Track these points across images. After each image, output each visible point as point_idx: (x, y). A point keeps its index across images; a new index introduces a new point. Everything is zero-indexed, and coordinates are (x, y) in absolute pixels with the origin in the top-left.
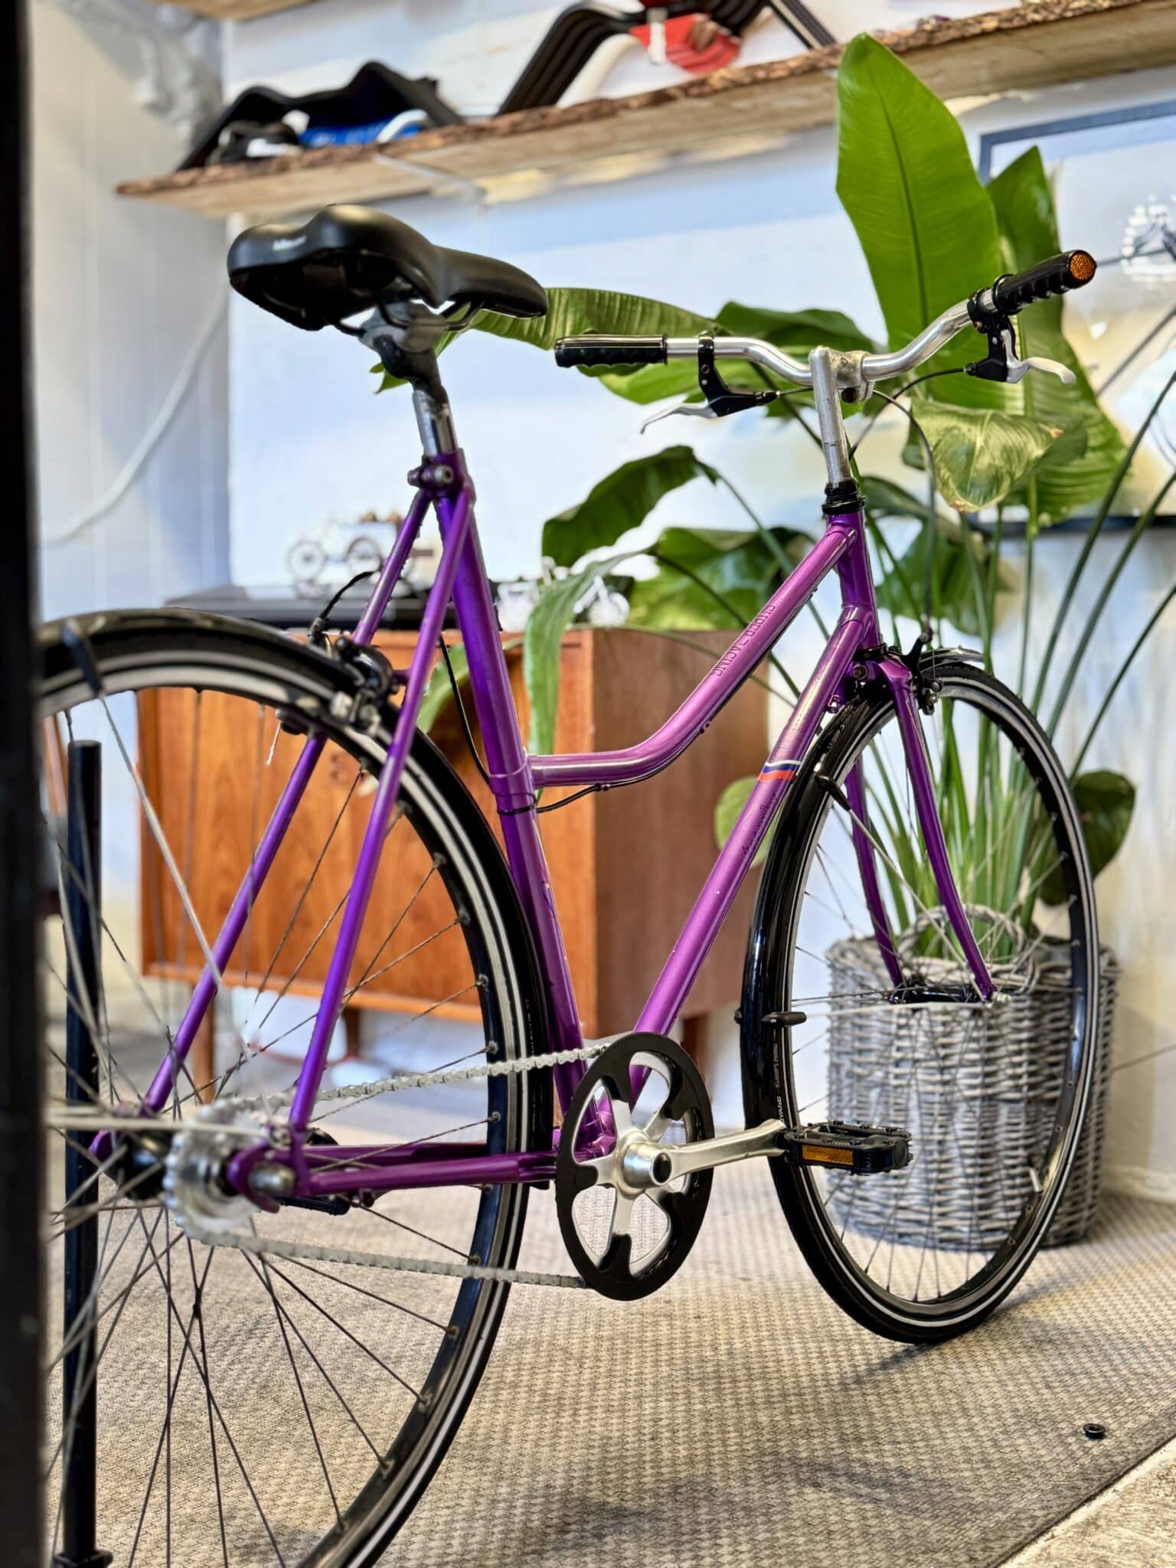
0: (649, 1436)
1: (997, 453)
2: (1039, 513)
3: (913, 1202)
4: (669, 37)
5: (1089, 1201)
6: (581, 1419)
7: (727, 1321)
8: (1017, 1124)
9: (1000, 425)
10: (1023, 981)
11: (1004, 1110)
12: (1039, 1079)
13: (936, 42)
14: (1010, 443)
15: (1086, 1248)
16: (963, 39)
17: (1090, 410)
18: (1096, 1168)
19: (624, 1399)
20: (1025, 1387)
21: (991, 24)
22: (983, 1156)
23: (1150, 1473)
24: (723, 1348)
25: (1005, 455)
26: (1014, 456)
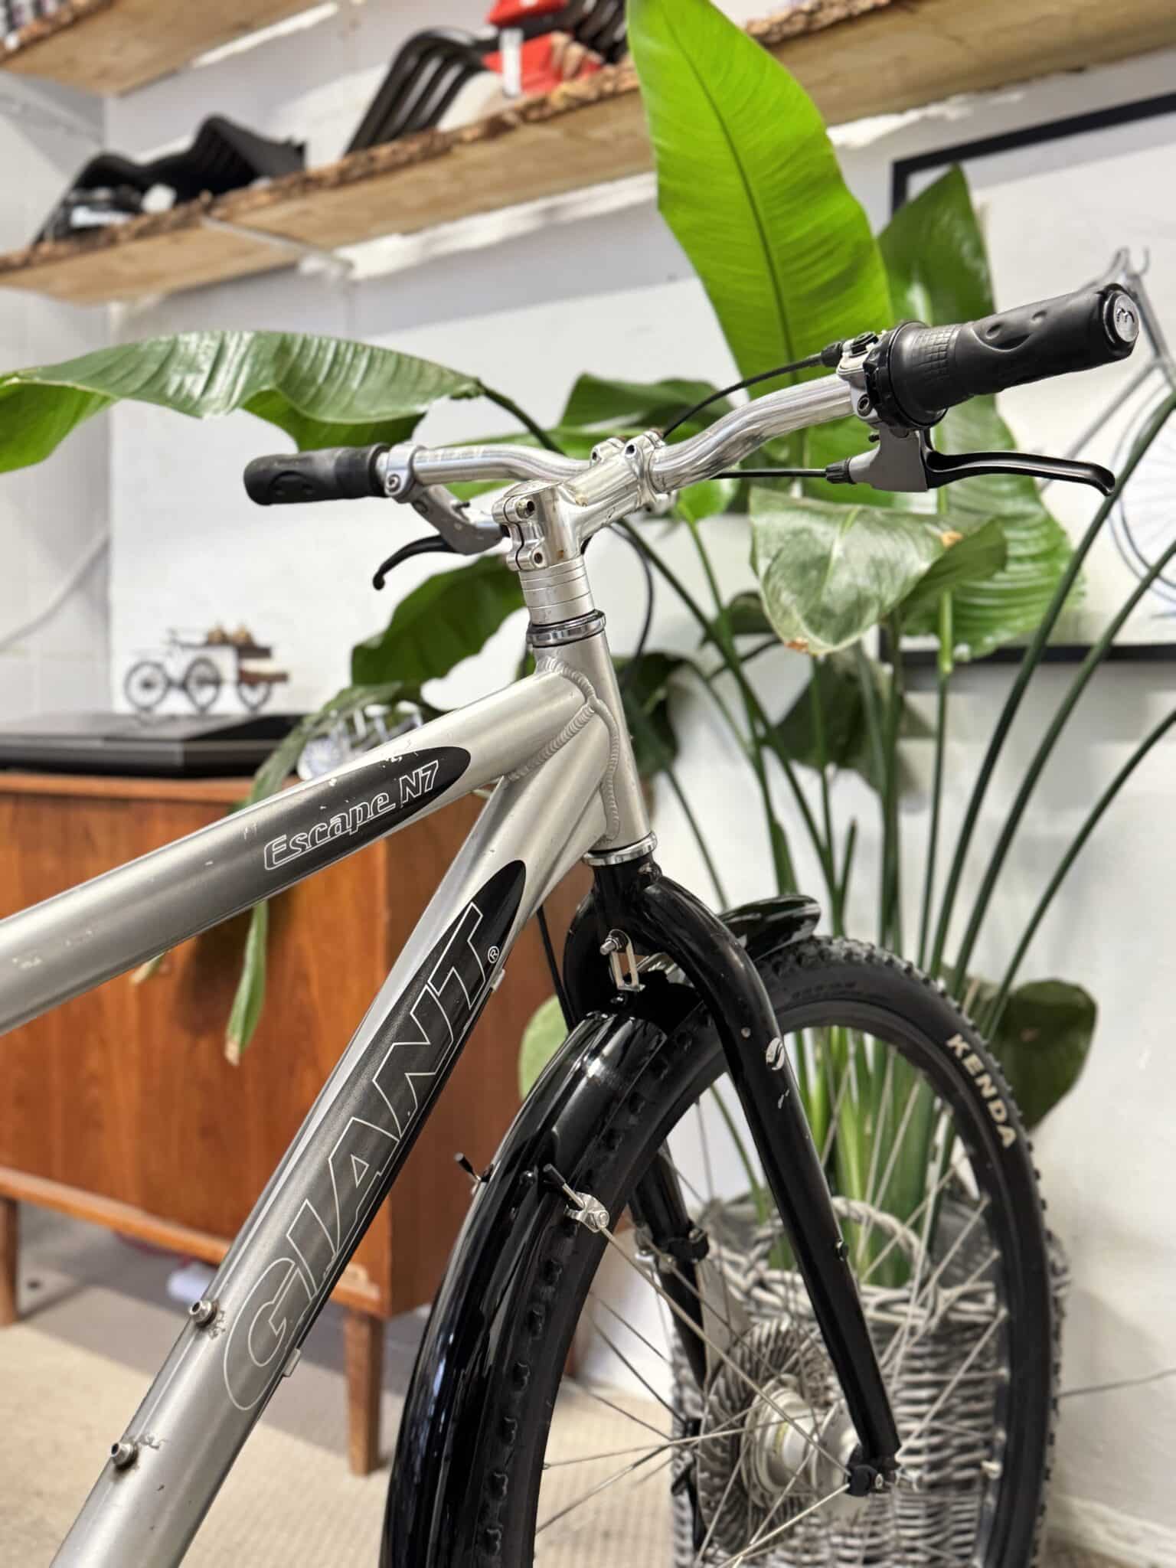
1: (861, 568)
2: (955, 643)
4: (526, 64)
9: (868, 527)
10: (919, 1317)
14: (880, 555)
25: (872, 571)
26: (885, 573)
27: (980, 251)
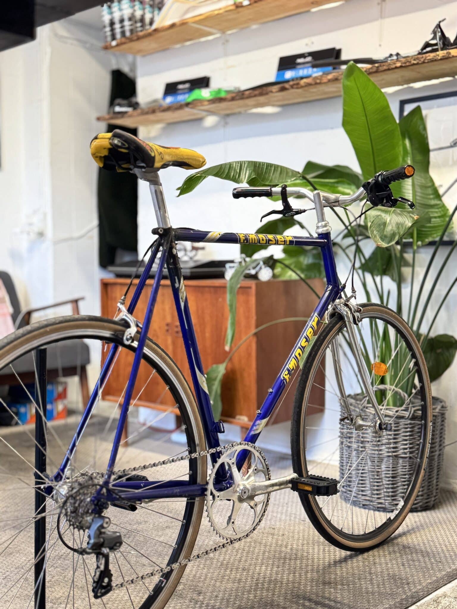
0: (256, 579)
1: (394, 225)
2: (417, 241)
3: (368, 493)
5: (434, 494)
6: (233, 572)
7: (293, 537)
8: (406, 466)
9: (396, 214)
10: (407, 414)
11: (401, 461)
12: (414, 450)
13: (379, 70)
14: (399, 222)
15: (432, 512)
16: (389, 69)
17: (439, 202)
18: (437, 482)
19: (250, 565)
20: (395, 565)
21: (399, 64)
22: (393, 477)
23: (431, 599)
24: (289, 547)
25: (397, 226)
26: (400, 226)
27: (425, 129)
